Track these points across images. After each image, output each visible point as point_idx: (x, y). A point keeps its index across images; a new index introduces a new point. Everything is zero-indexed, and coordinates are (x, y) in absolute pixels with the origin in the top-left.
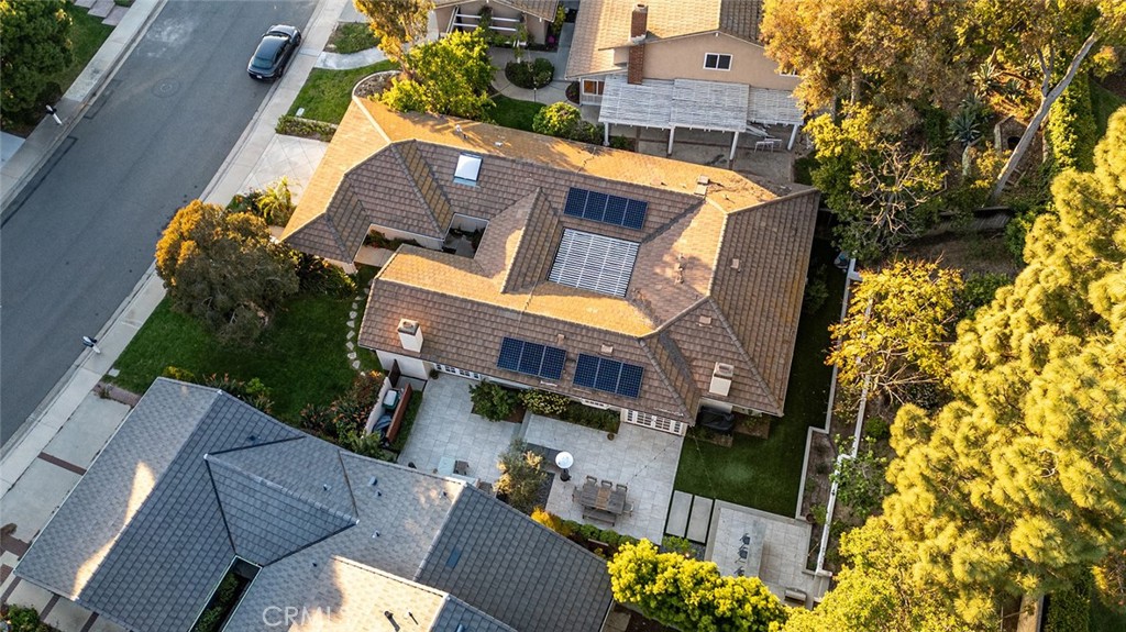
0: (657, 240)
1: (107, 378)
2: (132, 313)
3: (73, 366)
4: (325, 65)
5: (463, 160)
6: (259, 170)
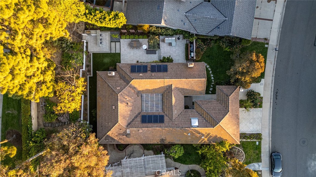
0: (137, 113)
1: (268, 44)
2: (272, 64)
3: (278, 45)
4: (258, 164)
5: (197, 124)
6: (260, 119)
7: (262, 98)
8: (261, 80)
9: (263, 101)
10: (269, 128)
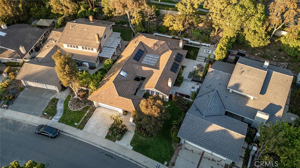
0: (147, 50)
1: (167, 165)
2: (144, 162)
4: (58, 119)
5: (121, 74)
6: (96, 133)
7: (114, 141)
8: (132, 146)
9: (110, 141)
10: (82, 139)
